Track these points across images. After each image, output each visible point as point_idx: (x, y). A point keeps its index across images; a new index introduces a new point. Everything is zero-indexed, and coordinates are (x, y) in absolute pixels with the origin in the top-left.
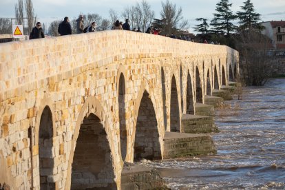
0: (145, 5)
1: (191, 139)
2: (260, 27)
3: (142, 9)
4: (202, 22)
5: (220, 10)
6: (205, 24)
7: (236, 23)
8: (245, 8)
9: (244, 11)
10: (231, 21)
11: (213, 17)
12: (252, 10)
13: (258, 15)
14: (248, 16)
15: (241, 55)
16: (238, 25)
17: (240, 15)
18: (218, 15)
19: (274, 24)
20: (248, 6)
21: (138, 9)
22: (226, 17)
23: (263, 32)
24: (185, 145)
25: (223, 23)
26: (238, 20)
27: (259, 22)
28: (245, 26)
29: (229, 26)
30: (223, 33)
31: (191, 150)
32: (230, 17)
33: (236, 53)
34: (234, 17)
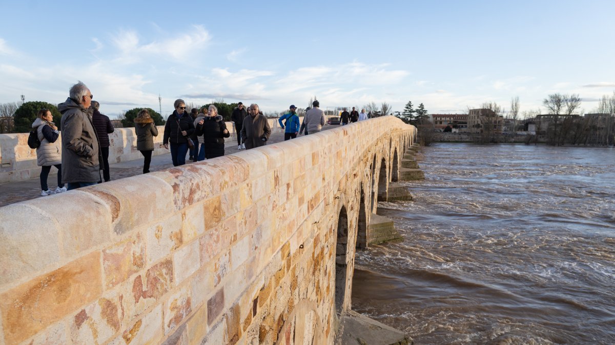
0: (373, 104)
1: (412, 172)
2: (427, 117)
3: (371, 105)
4: (398, 113)
5: (407, 108)
6: (399, 114)
7: (415, 114)
8: (420, 107)
9: (419, 109)
10: (412, 113)
11: (404, 111)
12: (423, 108)
13: (426, 111)
14: (421, 111)
15: (418, 130)
16: (416, 116)
17: (417, 111)
18: (406, 110)
19: (434, 116)
20: (422, 106)
21: (369, 106)
22: (410, 112)
23: (428, 119)
24: (409, 174)
25: (408, 115)
26: (416, 113)
27: (426, 114)
28: (419, 116)
29: (411, 116)
30: (407, 119)
31: (412, 177)
32: (411, 111)
33: (417, 129)
34: (414, 112)
